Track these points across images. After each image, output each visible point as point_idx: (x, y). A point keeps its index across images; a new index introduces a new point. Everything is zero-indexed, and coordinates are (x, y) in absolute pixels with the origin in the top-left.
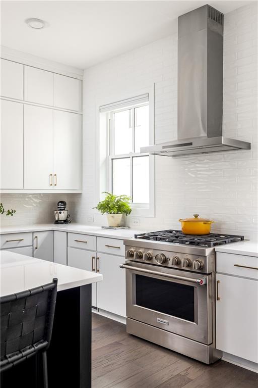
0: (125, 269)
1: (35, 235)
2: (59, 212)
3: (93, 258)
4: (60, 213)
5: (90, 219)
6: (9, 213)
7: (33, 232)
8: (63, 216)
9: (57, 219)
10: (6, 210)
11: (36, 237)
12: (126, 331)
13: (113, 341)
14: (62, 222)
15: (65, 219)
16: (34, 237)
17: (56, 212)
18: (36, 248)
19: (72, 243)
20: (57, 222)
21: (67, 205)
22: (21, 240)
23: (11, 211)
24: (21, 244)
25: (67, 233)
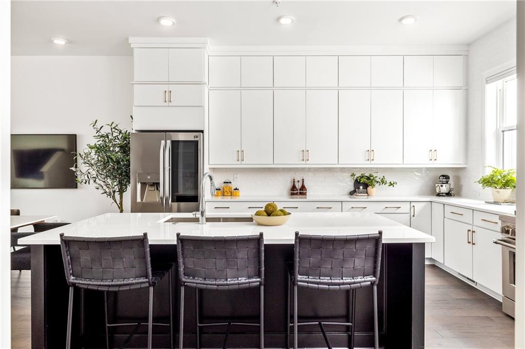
0: (501, 245)
1: (413, 204)
2: (440, 185)
3: (469, 230)
4: (442, 186)
5: (474, 193)
6: (391, 184)
7: (410, 202)
8: (444, 189)
9: (438, 192)
10: (388, 182)
11: (414, 206)
12: (502, 309)
13: (485, 315)
14: (444, 194)
15: (447, 192)
16: (412, 206)
17: (437, 185)
18: (414, 216)
19: (448, 215)
20: (439, 195)
21: (450, 179)
22: (399, 208)
23: (392, 183)
24: (399, 211)
25: (444, 204)
